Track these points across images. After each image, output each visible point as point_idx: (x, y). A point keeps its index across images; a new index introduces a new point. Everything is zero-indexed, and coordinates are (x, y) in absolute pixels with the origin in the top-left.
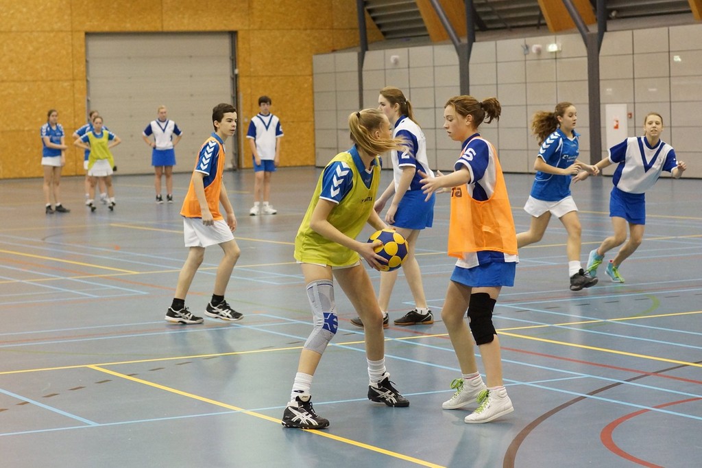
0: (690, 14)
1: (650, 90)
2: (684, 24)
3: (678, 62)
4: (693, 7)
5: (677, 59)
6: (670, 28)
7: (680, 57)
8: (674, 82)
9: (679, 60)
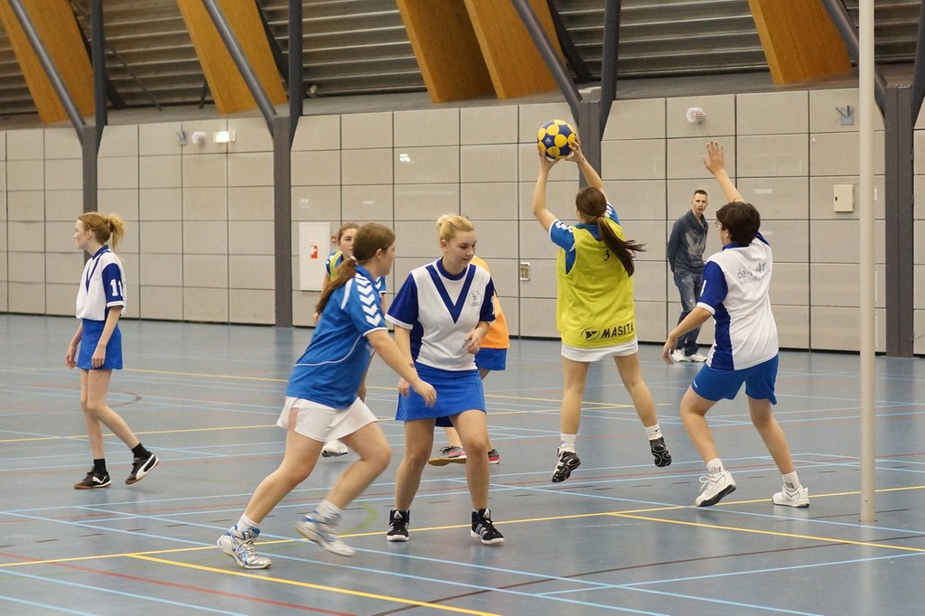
0: (425, 93)
1: (365, 202)
3: (405, 163)
4: (429, 83)
5: (404, 158)
6: (395, 113)
7: (409, 156)
8: (399, 192)
9: (408, 159)
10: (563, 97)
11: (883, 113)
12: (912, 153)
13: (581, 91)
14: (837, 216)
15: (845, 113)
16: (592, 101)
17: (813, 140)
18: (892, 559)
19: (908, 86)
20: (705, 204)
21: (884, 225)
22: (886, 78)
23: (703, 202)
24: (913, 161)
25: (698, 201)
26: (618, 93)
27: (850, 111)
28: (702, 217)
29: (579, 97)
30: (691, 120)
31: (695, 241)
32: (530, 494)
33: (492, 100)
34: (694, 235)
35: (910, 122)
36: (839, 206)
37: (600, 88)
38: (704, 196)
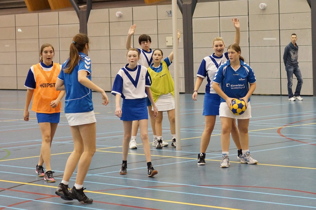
0: (26, 8)
1: (6, 46)
2: (23, 13)
3: (20, 32)
4: (27, 4)
5: (19, 30)
6: (16, 15)
7: (21, 30)
8: (18, 42)
9: (21, 31)
10: (73, 9)
11: (182, 13)
12: (192, 26)
13: (80, 7)
14: (168, 47)
15: (169, 13)
16: (84, 10)
17: (159, 22)
18: (186, 162)
19: (190, 4)
20: (296, 39)
21: (183, 50)
22: (183, 1)
23: (295, 38)
24: (192, 28)
25: (293, 38)
26: (92, 7)
27: (171, 12)
28: (296, 44)
29: (79, 9)
30: (117, 16)
31: (294, 53)
32: (63, 145)
33: (49, 10)
34: (293, 52)
35: (191, 16)
36: (168, 44)
37: (86, 5)
38: (295, 36)
